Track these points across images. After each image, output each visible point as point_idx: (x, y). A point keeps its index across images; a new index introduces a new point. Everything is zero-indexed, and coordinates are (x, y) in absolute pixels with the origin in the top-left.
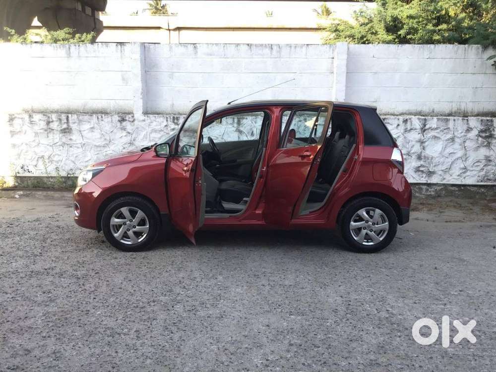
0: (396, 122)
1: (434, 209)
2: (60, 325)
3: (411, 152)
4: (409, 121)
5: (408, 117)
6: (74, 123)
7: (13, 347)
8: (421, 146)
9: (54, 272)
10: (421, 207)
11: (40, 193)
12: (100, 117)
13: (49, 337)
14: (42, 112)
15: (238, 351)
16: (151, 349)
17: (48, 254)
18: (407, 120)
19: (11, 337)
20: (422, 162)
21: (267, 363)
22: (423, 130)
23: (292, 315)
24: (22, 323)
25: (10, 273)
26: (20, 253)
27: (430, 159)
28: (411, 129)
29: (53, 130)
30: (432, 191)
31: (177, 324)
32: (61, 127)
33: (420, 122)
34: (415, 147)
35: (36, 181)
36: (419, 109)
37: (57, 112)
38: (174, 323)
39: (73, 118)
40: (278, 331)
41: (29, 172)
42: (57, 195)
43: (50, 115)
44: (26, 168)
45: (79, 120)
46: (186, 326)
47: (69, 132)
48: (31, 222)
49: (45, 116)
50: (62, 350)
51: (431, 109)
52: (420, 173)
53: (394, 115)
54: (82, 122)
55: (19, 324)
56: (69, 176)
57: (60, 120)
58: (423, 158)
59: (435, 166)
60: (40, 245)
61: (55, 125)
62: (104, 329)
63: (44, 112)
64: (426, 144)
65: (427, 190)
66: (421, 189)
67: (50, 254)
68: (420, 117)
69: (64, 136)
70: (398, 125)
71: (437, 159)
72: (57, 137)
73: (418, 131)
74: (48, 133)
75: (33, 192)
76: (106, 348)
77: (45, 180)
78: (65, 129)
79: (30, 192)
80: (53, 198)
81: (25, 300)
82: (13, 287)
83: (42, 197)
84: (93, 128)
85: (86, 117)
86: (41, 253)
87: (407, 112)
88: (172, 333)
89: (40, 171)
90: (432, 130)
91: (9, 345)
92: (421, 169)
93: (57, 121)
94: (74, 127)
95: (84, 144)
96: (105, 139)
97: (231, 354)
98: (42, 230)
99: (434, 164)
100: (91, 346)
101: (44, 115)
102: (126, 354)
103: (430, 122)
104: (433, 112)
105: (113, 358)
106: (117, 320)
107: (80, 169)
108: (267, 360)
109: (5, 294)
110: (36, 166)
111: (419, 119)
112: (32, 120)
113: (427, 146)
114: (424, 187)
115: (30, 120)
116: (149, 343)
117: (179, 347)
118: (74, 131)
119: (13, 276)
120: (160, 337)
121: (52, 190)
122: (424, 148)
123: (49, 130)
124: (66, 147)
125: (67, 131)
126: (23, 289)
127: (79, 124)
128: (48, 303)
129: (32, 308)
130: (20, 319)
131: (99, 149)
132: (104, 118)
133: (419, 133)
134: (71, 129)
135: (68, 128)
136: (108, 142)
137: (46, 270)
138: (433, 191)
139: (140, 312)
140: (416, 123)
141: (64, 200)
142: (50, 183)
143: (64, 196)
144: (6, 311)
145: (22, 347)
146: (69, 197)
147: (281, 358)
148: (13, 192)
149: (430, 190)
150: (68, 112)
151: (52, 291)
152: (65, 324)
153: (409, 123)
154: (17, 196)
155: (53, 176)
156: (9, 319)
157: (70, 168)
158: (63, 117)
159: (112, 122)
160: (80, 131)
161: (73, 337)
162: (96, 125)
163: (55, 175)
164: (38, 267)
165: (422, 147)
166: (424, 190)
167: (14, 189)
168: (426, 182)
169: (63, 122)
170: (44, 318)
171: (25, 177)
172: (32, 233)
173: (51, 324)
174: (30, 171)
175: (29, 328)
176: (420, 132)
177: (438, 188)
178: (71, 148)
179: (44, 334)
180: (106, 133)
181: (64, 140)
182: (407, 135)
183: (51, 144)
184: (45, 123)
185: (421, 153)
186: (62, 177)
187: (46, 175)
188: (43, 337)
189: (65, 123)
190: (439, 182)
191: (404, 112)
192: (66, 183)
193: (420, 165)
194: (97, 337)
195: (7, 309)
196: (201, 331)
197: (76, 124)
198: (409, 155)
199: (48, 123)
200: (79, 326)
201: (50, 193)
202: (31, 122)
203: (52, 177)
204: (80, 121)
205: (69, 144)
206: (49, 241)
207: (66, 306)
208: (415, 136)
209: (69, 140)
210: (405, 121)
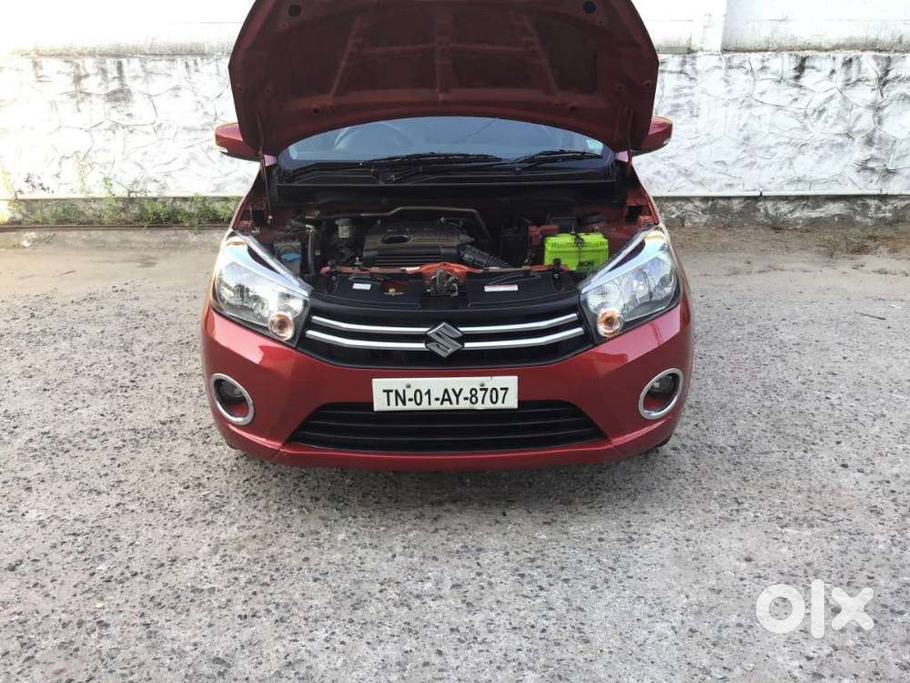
0: (828, 65)
1: (902, 248)
2: (267, 579)
3: (855, 129)
4: (855, 62)
5: (852, 54)
6: (136, 78)
7: (181, 654)
8: (874, 116)
9: (186, 429)
10: (870, 243)
11: (74, 234)
12: (191, 63)
13: (253, 616)
14: (60, 55)
15: (724, 635)
16: (518, 641)
17: (151, 382)
18: (850, 60)
19: (162, 622)
20: (873, 151)
21: (812, 666)
22: (883, 81)
23: (786, 526)
24: (171, 579)
25: (85, 437)
26: (87, 382)
27: (890, 143)
28: (859, 80)
29: (88, 94)
30: (887, 211)
31: (539, 562)
32: (107, 88)
33: (878, 64)
34: (862, 119)
35: (60, 209)
36: (873, 37)
37: (92, 54)
38: (532, 560)
39: (132, 66)
40: (782, 574)
41: (43, 189)
42: (113, 237)
43: (78, 61)
44: (36, 181)
45: (145, 71)
46: (562, 568)
47: (124, 99)
48: (78, 303)
49: (69, 65)
50: (306, 657)
51: (897, 37)
52: (868, 173)
53: (819, 49)
54: (153, 75)
55: (162, 580)
56: (133, 195)
57: (104, 72)
58: (876, 141)
59: (897, 159)
60: (123, 360)
61: (91, 84)
62: (378, 587)
63: (65, 56)
64: (886, 111)
65: (878, 208)
66: (866, 207)
67: (155, 382)
68: (878, 54)
69: (114, 107)
70: (833, 72)
71: (904, 144)
72: (98, 109)
73: (871, 83)
74: (78, 102)
75: (60, 234)
76: (410, 643)
77: (81, 206)
78: (114, 92)
79: (52, 234)
80: (103, 246)
81: (152, 511)
82: (107, 475)
83: (80, 244)
84: (177, 88)
85: (162, 65)
86: (133, 381)
87: (848, 44)
88: (541, 589)
89: (70, 187)
90: (900, 81)
91: (168, 646)
92: (871, 165)
93: (97, 74)
94: (134, 86)
95: (160, 126)
96: (206, 113)
97: (714, 645)
98: (110, 322)
99: (897, 155)
100: (368, 637)
101: (66, 62)
102: (466, 659)
103: (899, 63)
104: (900, 42)
105: (441, 670)
106: (394, 556)
107: (155, 181)
108: (809, 659)
109: (94, 495)
110: (57, 176)
111: (875, 58)
112: (41, 73)
113: (887, 116)
114: (873, 203)
115: (36, 74)
116: (503, 619)
117: (580, 631)
118: (136, 97)
119: (94, 443)
120: (521, 603)
121: (97, 228)
122: (880, 122)
123: (80, 96)
124: (120, 132)
125: (120, 96)
126: (133, 478)
127: (146, 79)
128: (209, 517)
129: (176, 532)
130: (162, 565)
131: (193, 135)
132: (200, 65)
133: (873, 90)
134: (129, 91)
135: (121, 91)
136: (211, 120)
137: (163, 424)
138: (890, 211)
139: (436, 530)
140: (869, 65)
141: (132, 248)
142: (92, 212)
143: (127, 241)
144: (118, 545)
145: (203, 652)
146: (139, 242)
147: (836, 650)
148: (14, 233)
149: (884, 208)
150: (119, 55)
151: (204, 481)
152: (276, 575)
153: (854, 67)
154: (25, 243)
155: (97, 196)
156: (135, 567)
157: (132, 180)
158: (110, 64)
159: (218, 74)
160: (150, 96)
161: (312, 613)
162: (184, 83)
163: (103, 195)
164: (141, 418)
165: (876, 119)
166: (873, 210)
167: (14, 226)
168: (877, 192)
169: (110, 76)
170: (217, 559)
171: (36, 201)
172: (93, 330)
173: (243, 578)
174: (45, 187)
175: (193, 591)
176: (876, 87)
177: (901, 204)
178: (130, 135)
179: (239, 608)
180: (207, 98)
181: (115, 116)
182: (849, 93)
183: (88, 127)
184: (70, 80)
185: (874, 131)
186: (117, 199)
187: (83, 196)
188: (240, 616)
189: (114, 78)
190: (904, 192)
191: (841, 42)
192: (125, 212)
193: (869, 157)
194: (372, 609)
195: (117, 539)
196: (606, 581)
197: (140, 81)
198: (849, 137)
199: (78, 79)
200: (316, 580)
201: (95, 234)
202: (38, 77)
203: (95, 200)
204: (149, 73)
205: (127, 126)
206: (137, 348)
207: (258, 523)
208: (864, 95)
209: (126, 118)
210: (848, 63)
